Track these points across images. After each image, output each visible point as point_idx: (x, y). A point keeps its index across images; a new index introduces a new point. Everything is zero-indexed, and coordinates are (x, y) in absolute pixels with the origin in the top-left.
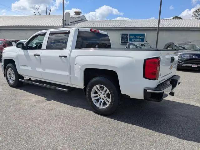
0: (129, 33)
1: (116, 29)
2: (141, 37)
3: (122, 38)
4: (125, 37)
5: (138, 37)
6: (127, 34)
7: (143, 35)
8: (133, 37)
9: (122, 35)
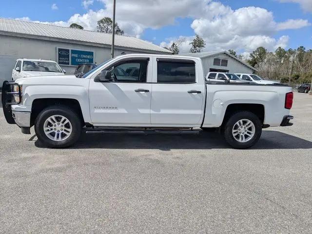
0: (70, 48)
1: (48, 39)
2: (89, 57)
3: (60, 56)
4: (63, 53)
5: (85, 56)
6: (68, 51)
7: (91, 54)
8: (76, 56)
9: (60, 50)
